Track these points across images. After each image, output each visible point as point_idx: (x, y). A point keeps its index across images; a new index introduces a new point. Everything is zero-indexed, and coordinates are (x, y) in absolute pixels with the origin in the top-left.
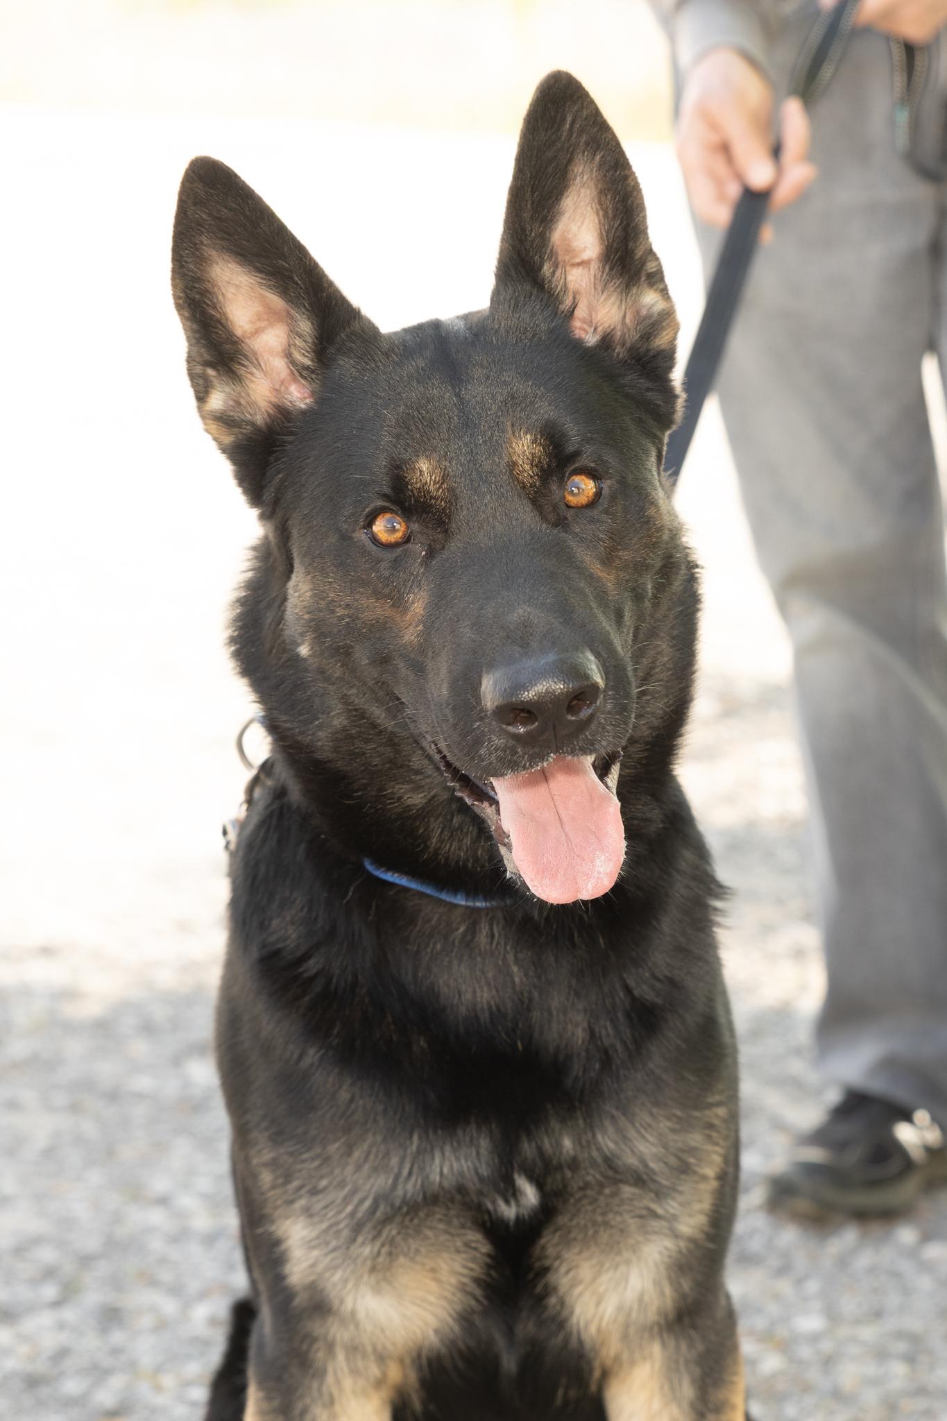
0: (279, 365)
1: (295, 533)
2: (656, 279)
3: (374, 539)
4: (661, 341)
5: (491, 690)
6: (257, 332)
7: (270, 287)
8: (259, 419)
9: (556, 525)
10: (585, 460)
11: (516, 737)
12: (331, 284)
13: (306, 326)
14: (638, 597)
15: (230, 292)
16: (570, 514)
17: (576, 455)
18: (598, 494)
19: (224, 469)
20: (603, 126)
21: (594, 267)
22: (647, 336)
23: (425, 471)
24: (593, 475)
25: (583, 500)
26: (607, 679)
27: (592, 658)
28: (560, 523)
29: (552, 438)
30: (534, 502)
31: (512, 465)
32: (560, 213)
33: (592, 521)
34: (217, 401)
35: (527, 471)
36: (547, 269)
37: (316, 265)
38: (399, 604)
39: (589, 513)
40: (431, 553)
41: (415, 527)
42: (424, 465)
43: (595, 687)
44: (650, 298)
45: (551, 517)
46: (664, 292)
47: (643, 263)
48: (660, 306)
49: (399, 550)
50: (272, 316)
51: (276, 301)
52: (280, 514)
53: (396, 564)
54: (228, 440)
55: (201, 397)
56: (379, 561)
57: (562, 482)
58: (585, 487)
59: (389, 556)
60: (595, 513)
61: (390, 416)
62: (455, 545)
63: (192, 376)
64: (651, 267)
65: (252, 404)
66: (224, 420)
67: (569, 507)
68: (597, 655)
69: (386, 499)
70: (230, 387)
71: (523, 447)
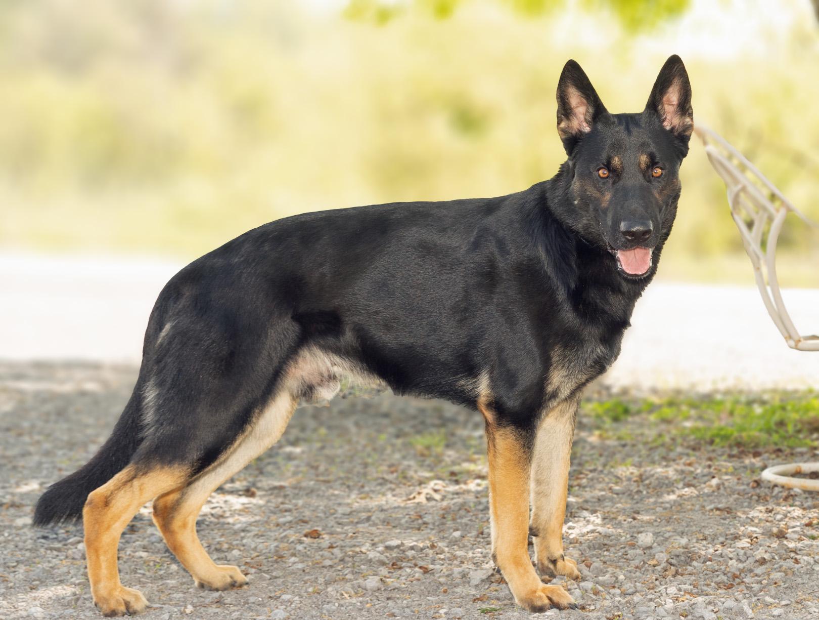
0: (582, 117)
1: (577, 167)
2: (691, 115)
3: (599, 175)
4: (687, 133)
5: (623, 226)
6: (577, 107)
7: (583, 98)
8: (574, 132)
9: (648, 182)
10: (660, 165)
11: (628, 240)
12: (600, 100)
13: (591, 110)
14: (667, 205)
15: (572, 95)
16: (652, 179)
17: (658, 163)
18: (662, 174)
19: (561, 144)
20: (685, 71)
21: (675, 107)
22: (684, 131)
23: (616, 161)
24: (662, 169)
25: (658, 175)
26: (654, 228)
27: (651, 222)
28: (649, 181)
29: (652, 157)
30: (644, 176)
31: (640, 163)
32: (668, 92)
33: (659, 182)
34: (563, 125)
35: (643, 166)
36: (660, 107)
37: (597, 95)
38: (603, 194)
39: (658, 179)
40: (614, 183)
41: (611, 175)
42: (616, 159)
43: (651, 230)
44: (688, 120)
45: (648, 179)
46: (692, 119)
47: (688, 110)
48: (690, 123)
49: (605, 180)
50: (582, 104)
51: (585, 101)
52: (574, 160)
53: (604, 183)
54: (564, 137)
55: (559, 123)
56: (599, 182)
57: (652, 170)
58: (658, 171)
59: (603, 181)
60: (660, 180)
61: (609, 142)
62: (621, 183)
63: (558, 117)
64: (690, 111)
65: (572, 127)
66: (563, 131)
67: (653, 176)
68: (653, 221)
69: (604, 165)
70: (567, 122)
71: (644, 159)
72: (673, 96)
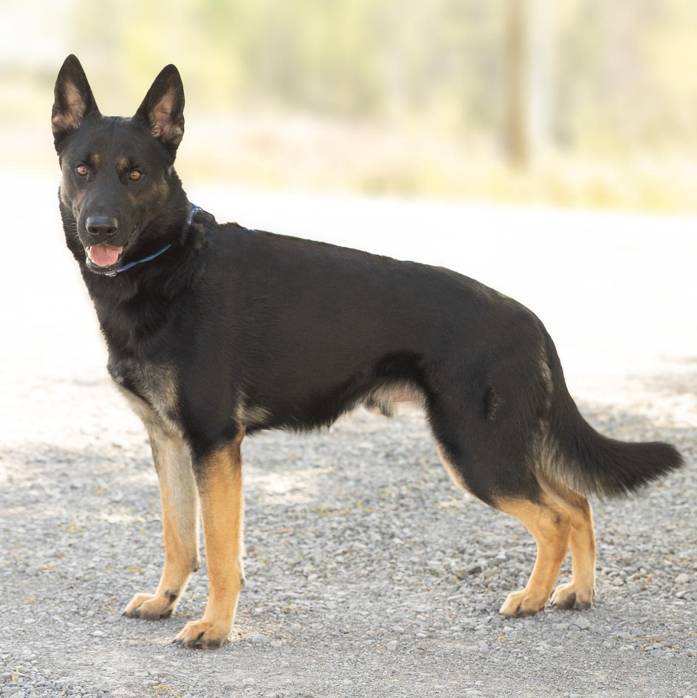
2: (182, 125)
3: (78, 171)
4: (175, 142)
5: (88, 222)
8: (65, 128)
10: (140, 169)
11: (93, 236)
13: (83, 107)
15: (70, 92)
16: (129, 181)
17: (138, 166)
18: (139, 178)
21: (168, 115)
22: (172, 139)
23: (96, 158)
24: (140, 173)
25: (135, 178)
26: (118, 227)
27: (116, 220)
29: (132, 161)
30: (120, 177)
31: (118, 165)
32: (162, 101)
34: (56, 119)
35: (121, 168)
36: (151, 114)
39: (135, 182)
40: (90, 180)
41: (89, 172)
42: (96, 156)
43: (115, 228)
44: (178, 129)
45: (124, 181)
46: (183, 129)
47: (179, 119)
48: (180, 133)
49: (82, 177)
50: (78, 102)
51: (79, 98)
54: (55, 130)
55: (53, 117)
57: (131, 172)
58: (136, 175)
59: (80, 177)
60: (137, 182)
63: (53, 111)
64: (181, 121)
65: (65, 123)
66: (57, 125)
67: (130, 179)
69: (84, 161)
70: (61, 116)
71: (123, 162)
72: (167, 103)
